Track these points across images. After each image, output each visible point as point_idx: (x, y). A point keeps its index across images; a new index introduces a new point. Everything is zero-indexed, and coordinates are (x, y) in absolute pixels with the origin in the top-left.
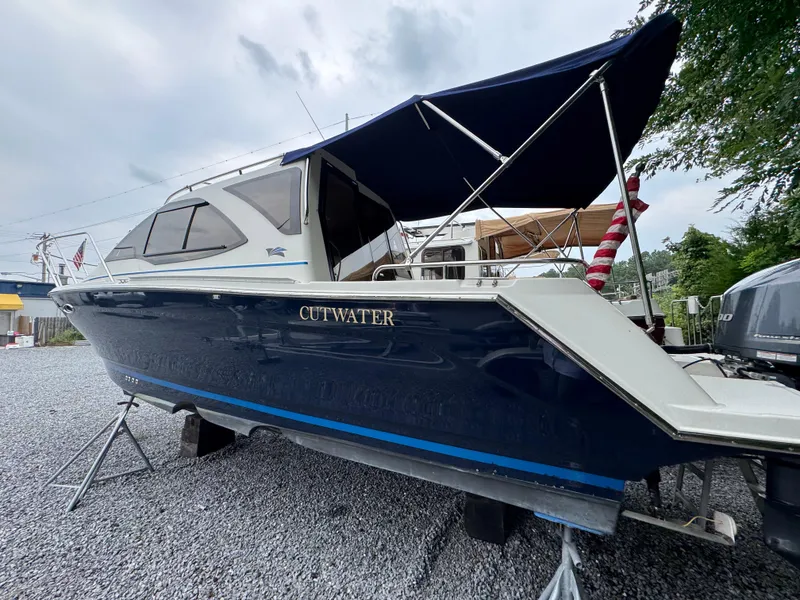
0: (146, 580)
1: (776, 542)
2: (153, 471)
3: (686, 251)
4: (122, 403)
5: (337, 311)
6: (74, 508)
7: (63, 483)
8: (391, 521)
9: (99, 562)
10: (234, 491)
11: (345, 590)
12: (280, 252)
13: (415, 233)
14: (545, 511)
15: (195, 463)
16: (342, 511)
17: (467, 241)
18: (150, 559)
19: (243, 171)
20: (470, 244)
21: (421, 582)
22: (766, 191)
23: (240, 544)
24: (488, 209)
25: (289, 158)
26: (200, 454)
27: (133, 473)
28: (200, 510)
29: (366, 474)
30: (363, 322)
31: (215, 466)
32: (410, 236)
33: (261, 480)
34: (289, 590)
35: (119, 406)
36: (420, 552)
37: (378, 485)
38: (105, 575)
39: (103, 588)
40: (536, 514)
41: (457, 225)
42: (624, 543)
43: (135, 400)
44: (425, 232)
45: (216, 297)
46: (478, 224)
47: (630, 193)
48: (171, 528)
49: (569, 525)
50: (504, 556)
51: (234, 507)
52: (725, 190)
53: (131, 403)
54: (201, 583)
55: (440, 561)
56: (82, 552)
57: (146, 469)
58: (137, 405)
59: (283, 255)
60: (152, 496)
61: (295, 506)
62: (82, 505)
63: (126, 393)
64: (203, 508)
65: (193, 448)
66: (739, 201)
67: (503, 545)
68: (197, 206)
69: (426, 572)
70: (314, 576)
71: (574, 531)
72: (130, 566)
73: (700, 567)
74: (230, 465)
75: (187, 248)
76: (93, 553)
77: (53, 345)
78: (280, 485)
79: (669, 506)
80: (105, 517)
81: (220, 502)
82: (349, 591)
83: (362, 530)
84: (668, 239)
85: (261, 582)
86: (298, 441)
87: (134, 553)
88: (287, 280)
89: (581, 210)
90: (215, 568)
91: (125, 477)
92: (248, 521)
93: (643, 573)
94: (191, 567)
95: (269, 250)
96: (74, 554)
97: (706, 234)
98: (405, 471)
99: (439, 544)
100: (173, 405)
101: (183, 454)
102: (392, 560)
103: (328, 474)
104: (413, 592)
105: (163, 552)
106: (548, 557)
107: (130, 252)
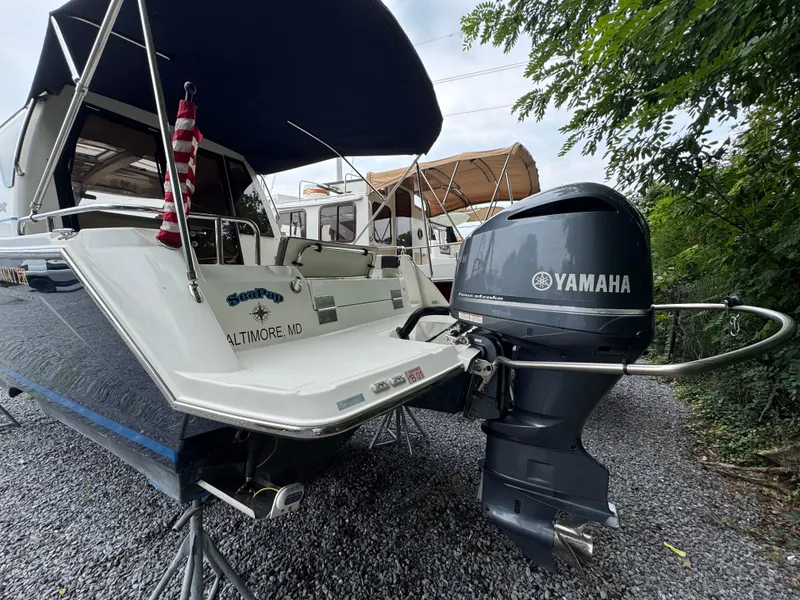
1: (491, 508)
2: (18, 427)
17: (358, 197)
57: (11, 422)
59: (5, 210)
64: (23, 462)
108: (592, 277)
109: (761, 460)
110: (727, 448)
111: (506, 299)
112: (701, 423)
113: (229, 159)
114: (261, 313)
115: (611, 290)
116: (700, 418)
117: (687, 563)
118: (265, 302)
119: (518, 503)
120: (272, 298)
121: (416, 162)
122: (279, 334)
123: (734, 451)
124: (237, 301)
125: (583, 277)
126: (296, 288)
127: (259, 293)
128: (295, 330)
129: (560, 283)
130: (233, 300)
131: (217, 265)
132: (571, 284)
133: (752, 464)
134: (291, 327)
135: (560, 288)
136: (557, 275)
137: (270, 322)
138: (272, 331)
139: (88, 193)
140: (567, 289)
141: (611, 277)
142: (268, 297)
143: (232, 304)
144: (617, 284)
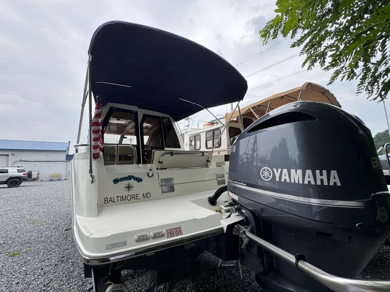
20: (223, 126)
46: (226, 115)
111: (248, 185)
113: (164, 118)
114: (129, 187)
115: (319, 183)
118: (132, 182)
120: (136, 180)
121: (238, 105)
122: (137, 198)
124: (118, 181)
125: (293, 171)
126: (150, 175)
127: (130, 178)
128: (147, 196)
129: (277, 175)
130: (116, 181)
131: (115, 165)
132: (285, 177)
134: (145, 195)
135: (277, 179)
136: (275, 170)
137: (133, 192)
138: (133, 196)
139: (125, 136)
140: (283, 180)
141: (318, 172)
142: (134, 179)
143: (115, 183)
144: (325, 177)
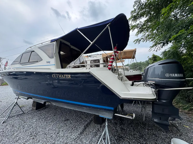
0: (18, 137)
1: (154, 120)
2: (24, 114)
3: (152, 59)
4: (16, 98)
5: (60, 75)
6: (3, 123)
7: (1, 118)
8: (78, 121)
9: (8, 134)
10: (43, 117)
11: (64, 136)
12: (49, 62)
13: (90, 56)
14: (101, 115)
15: (35, 112)
16: (68, 120)
17: (100, 58)
18: (20, 133)
19: (43, 44)
20: (101, 59)
21: (81, 133)
22: (158, 47)
23: (42, 128)
24: (102, 51)
25: (52, 41)
26: (36, 109)
27: (19, 114)
28: (34, 121)
29: (75, 112)
30: (65, 77)
31: (40, 112)
32: (89, 57)
33: (50, 114)
34: (51, 137)
35: (16, 99)
36: (83, 127)
37: (77, 114)
38: (9, 136)
39: (8, 139)
40: (100, 116)
41: (98, 54)
42: (127, 123)
43: (20, 97)
44: (92, 56)
45: (35, 73)
46: (102, 54)
47: (114, 50)
48: (26, 126)
49: (107, 118)
50: (101, 127)
51: (42, 121)
52: (151, 47)
53: (18, 98)
54: (31, 137)
55: (87, 129)
56: (4, 132)
57: (23, 113)
58: (20, 99)
59: (50, 63)
60: (23, 119)
61: (57, 119)
62: (6, 122)
63: (17, 96)
64: (35, 121)
65: (35, 108)
66: (154, 49)
67: (101, 125)
68: (32, 52)
69: (83, 131)
70: (58, 133)
71: (108, 119)
72: (15, 134)
73: (141, 126)
74: (43, 112)
75: (30, 62)
76: (7, 132)
77: (3, 85)
78: (54, 115)
79: (140, 115)
80: (11, 124)
81: (39, 120)
82: (65, 136)
83: (71, 124)
84: (149, 57)
85: (45, 136)
86: (54, 104)
87: (17, 131)
88: (49, 69)
89: (122, 51)
90: (35, 133)
91: (17, 116)
92: (45, 123)
93: (129, 128)
94: (30, 133)
95: (47, 62)
96: (2, 133)
97: (157, 55)
98: (75, 109)
99: (88, 125)
100: (27, 98)
101: (32, 110)
102: (76, 129)
103: (66, 112)
104: (79, 135)
105: (24, 131)
106: (111, 126)
107: (17, 62)
108: (177, 74)
109: (192, 109)
110: (184, 108)
111: (160, 78)
112: (176, 104)
116: (175, 103)
117: (190, 128)
119: (160, 118)
123: (185, 109)
125: (175, 74)
133: (190, 111)
135: (171, 76)
136: (170, 74)
140: (173, 76)
144: (181, 75)
